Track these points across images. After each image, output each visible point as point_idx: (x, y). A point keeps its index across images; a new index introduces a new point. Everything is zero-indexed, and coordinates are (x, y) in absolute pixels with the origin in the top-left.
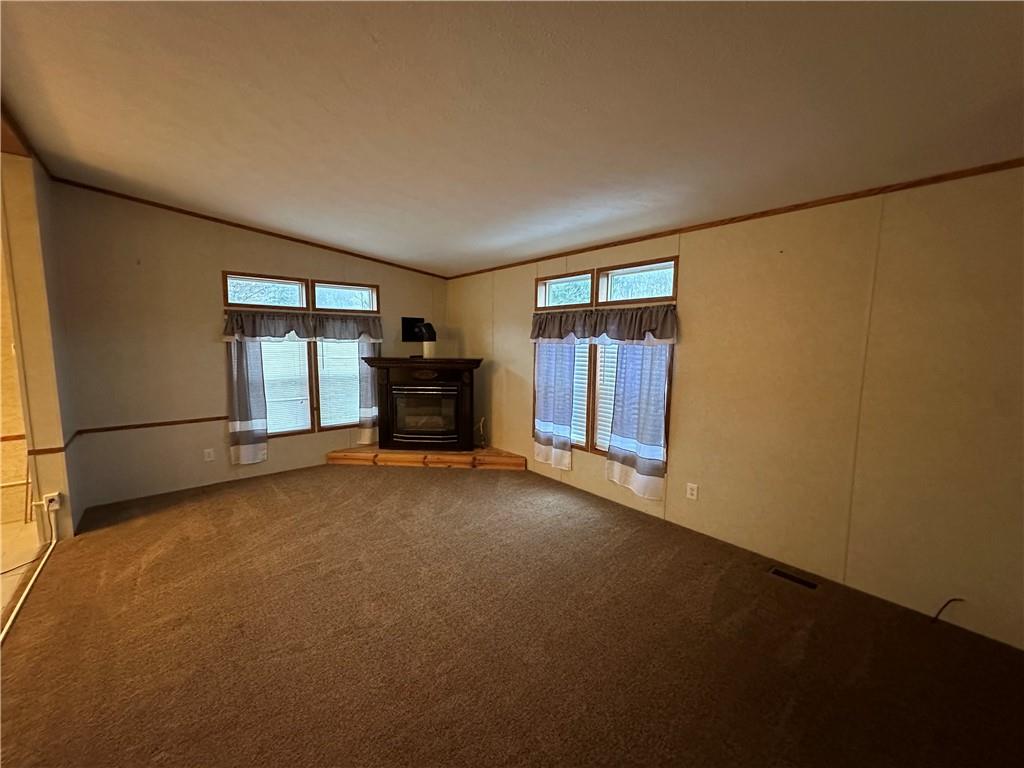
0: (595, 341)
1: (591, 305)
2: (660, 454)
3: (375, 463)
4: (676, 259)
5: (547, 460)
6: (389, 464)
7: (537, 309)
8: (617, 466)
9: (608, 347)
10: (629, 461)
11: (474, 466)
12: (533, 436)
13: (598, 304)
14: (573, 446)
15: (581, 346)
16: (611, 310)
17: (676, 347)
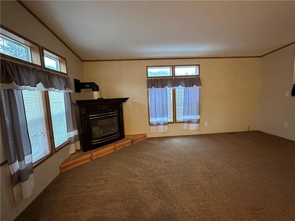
0: (175, 88)
1: (172, 76)
2: (198, 117)
3: (91, 159)
4: (199, 65)
5: (157, 131)
6: (99, 156)
7: (148, 77)
8: (185, 124)
9: (180, 90)
10: (189, 122)
11: (133, 143)
12: (149, 124)
13: (175, 76)
14: (169, 123)
15: (169, 90)
16: (181, 78)
17: (201, 89)
